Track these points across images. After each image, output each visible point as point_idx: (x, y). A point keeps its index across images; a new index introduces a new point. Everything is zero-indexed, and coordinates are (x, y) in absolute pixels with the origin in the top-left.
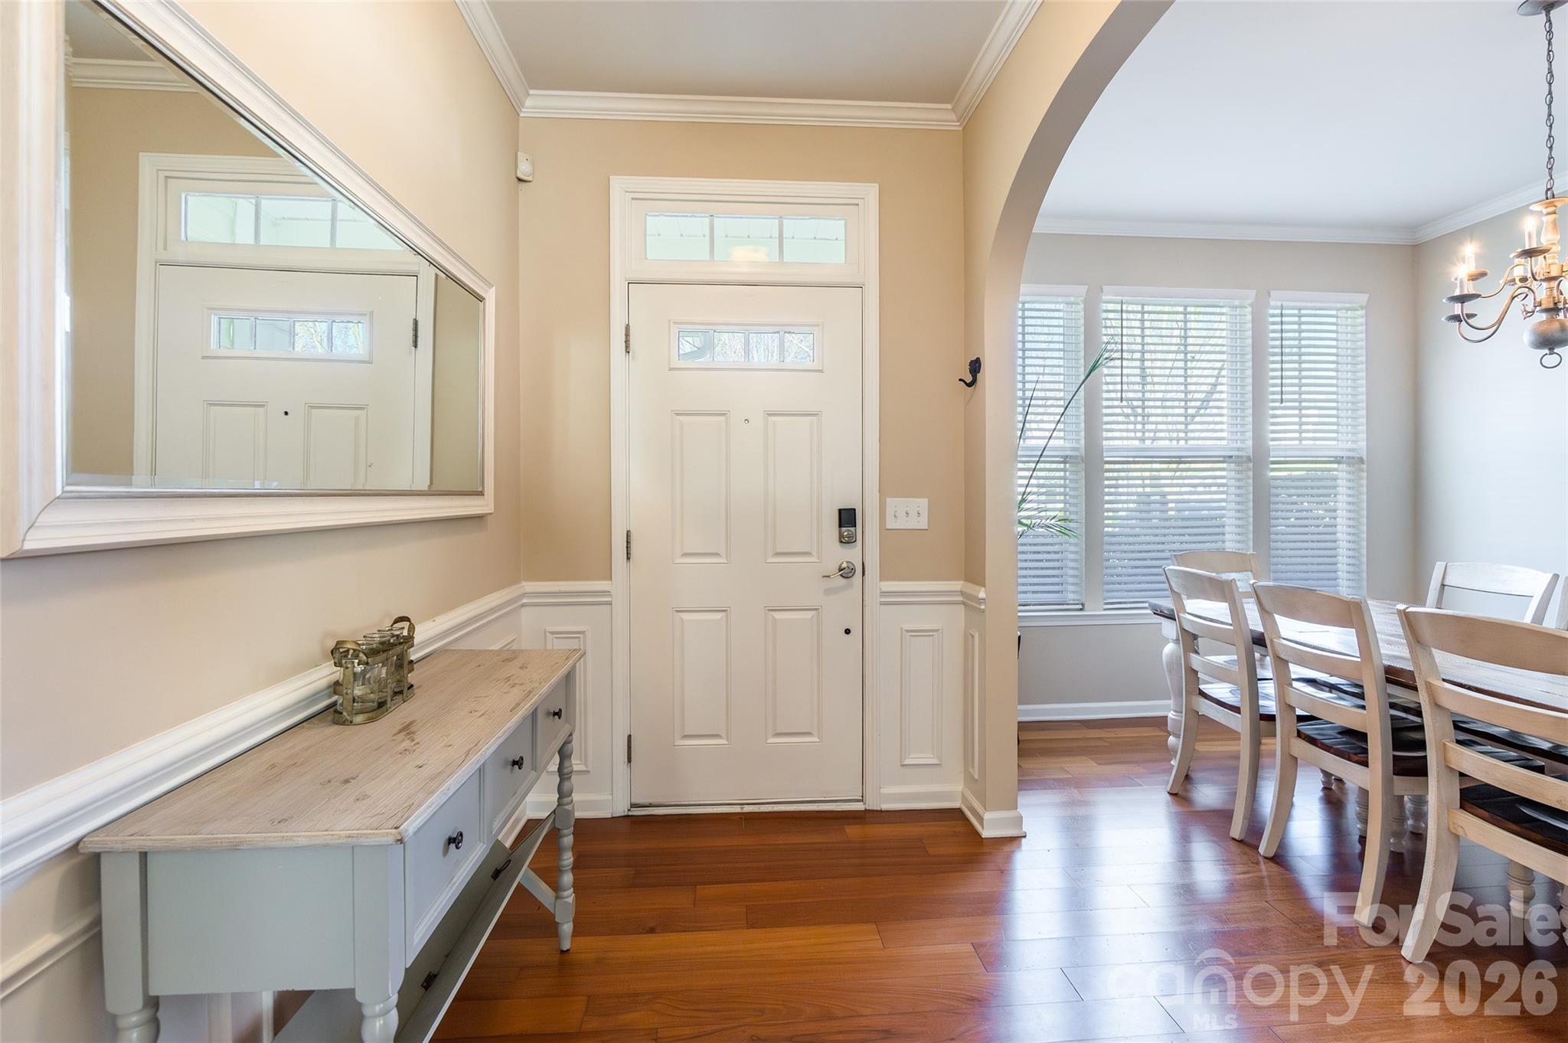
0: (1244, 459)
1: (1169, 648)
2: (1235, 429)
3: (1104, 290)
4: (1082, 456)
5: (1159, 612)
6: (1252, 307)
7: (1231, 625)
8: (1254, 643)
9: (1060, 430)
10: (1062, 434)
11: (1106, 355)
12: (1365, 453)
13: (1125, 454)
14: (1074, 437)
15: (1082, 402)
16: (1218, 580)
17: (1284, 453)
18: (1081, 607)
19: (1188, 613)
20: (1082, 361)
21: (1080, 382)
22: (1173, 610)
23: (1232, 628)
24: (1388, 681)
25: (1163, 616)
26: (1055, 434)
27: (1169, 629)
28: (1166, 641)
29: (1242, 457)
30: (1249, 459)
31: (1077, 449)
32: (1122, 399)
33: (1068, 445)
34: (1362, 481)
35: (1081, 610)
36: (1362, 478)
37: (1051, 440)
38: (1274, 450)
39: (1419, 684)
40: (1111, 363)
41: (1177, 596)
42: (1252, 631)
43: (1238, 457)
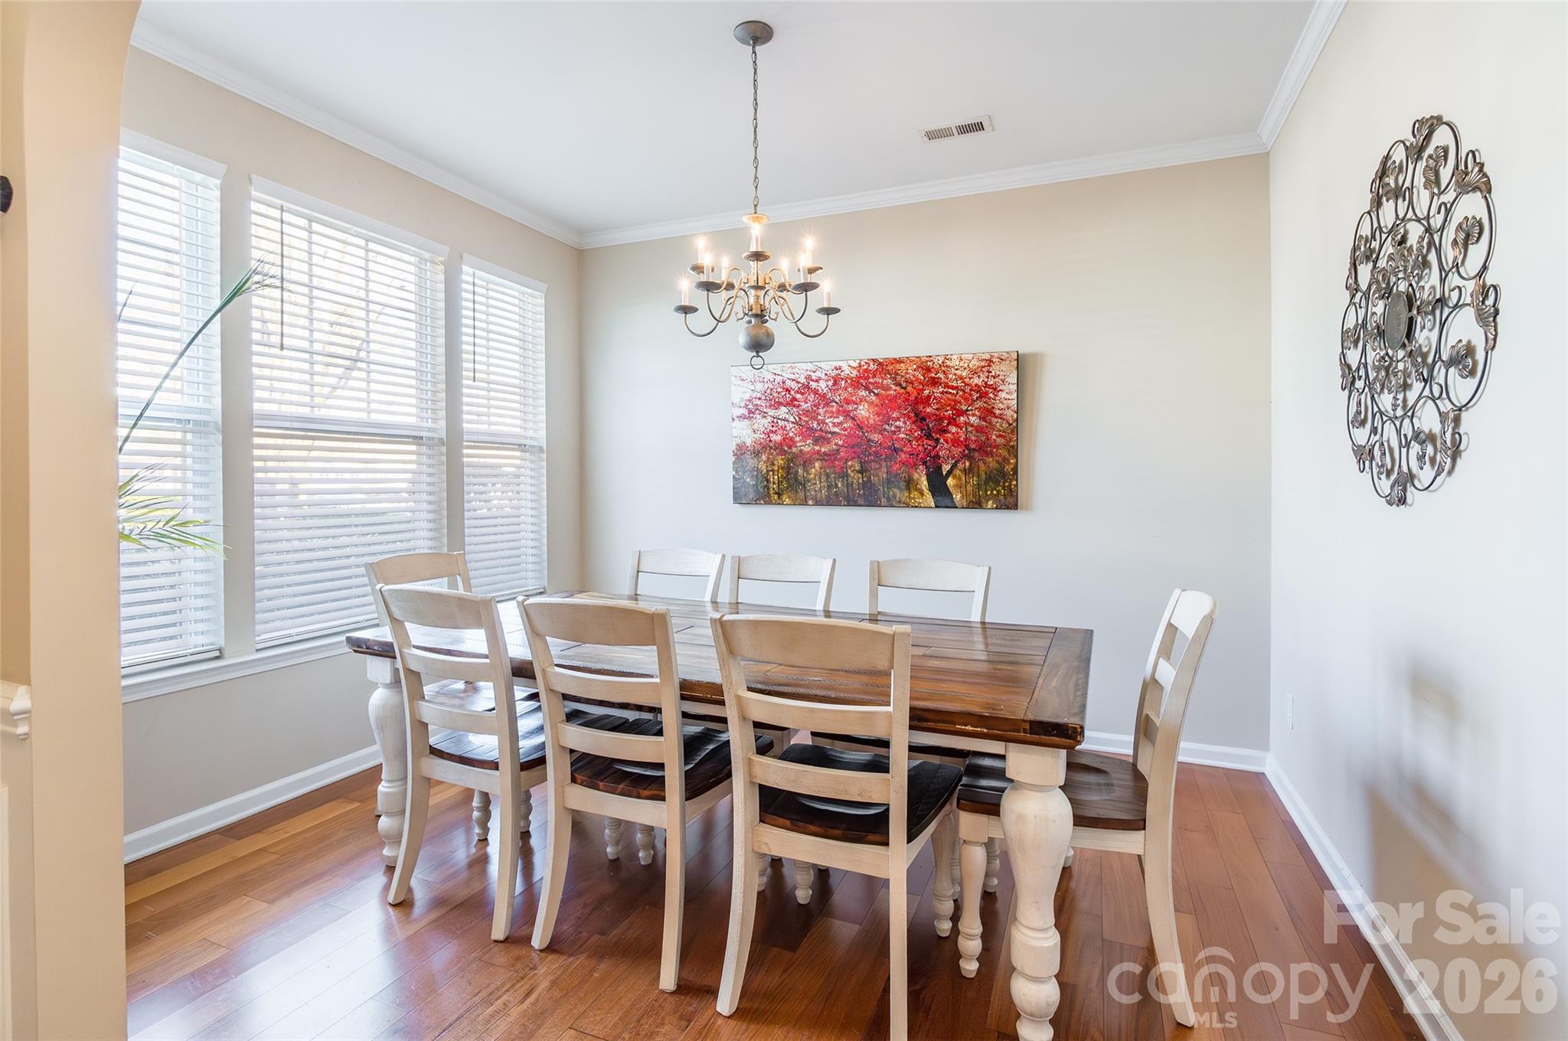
0: (436, 441)
1: (379, 697)
2: (424, 405)
3: (253, 181)
4: (216, 423)
5: (361, 647)
6: (445, 265)
7: (486, 657)
8: (514, 674)
9: (177, 379)
10: (178, 385)
11: (256, 278)
12: (545, 443)
13: (288, 424)
14: (201, 391)
15: (218, 340)
16: (473, 601)
17: (476, 437)
18: (217, 653)
19: (414, 647)
20: (217, 278)
21: (215, 310)
22: (391, 644)
23: (488, 661)
24: (683, 698)
25: (371, 654)
26: (168, 383)
27: (379, 669)
28: (374, 686)
29: (433, 438)
30: (441, 442)
31: (208, 412)
32: (282, 348)
33: (187, 402)
34: (542, 470)
35: (217, 658)
36: (542, 468)
37: (159, 393)
38: (469, 433)
39: (728, 697)
40: (268, 291)
41: (396, 623)
42: (512, 660)
43: (429, 438)
